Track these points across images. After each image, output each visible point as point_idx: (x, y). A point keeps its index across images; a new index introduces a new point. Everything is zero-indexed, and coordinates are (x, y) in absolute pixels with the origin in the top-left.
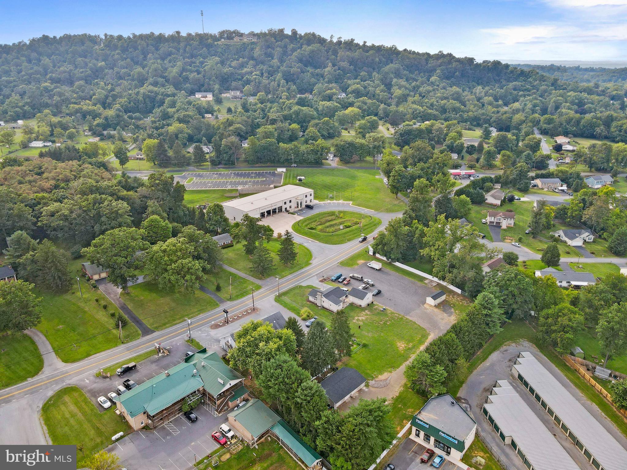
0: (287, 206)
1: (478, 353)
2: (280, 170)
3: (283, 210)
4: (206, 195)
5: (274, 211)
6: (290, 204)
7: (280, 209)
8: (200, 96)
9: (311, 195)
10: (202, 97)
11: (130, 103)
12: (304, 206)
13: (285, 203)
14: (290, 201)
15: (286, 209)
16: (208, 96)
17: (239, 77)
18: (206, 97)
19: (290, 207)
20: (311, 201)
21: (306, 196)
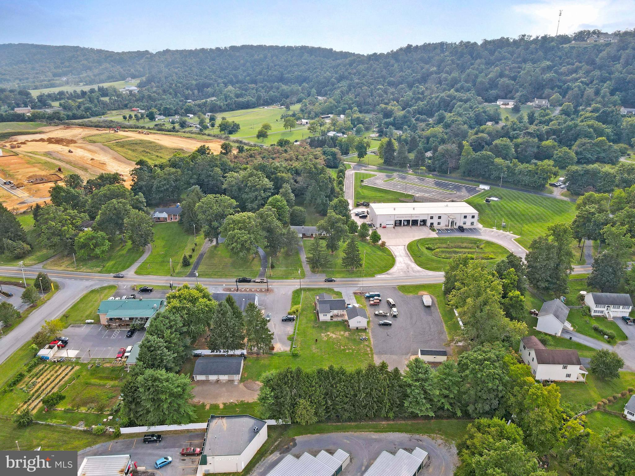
0: (435, 221)
1: (384, 423)
2: (482, 187)
3: (428, 224)
4: (383, 195)
5: (415, 223)
6: (439, 221)
7: (424, 222)
8: (502, 103)
9: (473, 217)
10: (503, 104)
11: (426, 106)
12: (457, 227)
13: (432, 218)
14: (440, 218)
15: (432, 224)
16: (510, 103)
17: (561, 84)
18: (508, 104)
19: (439, 224)
20: (472, 224)
21: (465, 217)
